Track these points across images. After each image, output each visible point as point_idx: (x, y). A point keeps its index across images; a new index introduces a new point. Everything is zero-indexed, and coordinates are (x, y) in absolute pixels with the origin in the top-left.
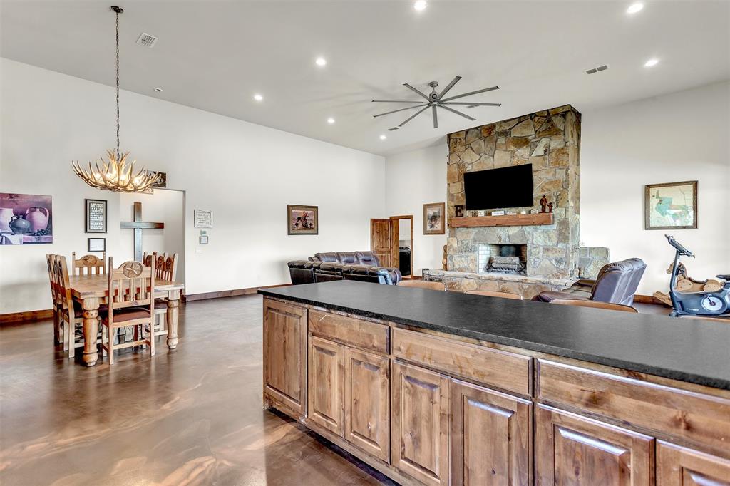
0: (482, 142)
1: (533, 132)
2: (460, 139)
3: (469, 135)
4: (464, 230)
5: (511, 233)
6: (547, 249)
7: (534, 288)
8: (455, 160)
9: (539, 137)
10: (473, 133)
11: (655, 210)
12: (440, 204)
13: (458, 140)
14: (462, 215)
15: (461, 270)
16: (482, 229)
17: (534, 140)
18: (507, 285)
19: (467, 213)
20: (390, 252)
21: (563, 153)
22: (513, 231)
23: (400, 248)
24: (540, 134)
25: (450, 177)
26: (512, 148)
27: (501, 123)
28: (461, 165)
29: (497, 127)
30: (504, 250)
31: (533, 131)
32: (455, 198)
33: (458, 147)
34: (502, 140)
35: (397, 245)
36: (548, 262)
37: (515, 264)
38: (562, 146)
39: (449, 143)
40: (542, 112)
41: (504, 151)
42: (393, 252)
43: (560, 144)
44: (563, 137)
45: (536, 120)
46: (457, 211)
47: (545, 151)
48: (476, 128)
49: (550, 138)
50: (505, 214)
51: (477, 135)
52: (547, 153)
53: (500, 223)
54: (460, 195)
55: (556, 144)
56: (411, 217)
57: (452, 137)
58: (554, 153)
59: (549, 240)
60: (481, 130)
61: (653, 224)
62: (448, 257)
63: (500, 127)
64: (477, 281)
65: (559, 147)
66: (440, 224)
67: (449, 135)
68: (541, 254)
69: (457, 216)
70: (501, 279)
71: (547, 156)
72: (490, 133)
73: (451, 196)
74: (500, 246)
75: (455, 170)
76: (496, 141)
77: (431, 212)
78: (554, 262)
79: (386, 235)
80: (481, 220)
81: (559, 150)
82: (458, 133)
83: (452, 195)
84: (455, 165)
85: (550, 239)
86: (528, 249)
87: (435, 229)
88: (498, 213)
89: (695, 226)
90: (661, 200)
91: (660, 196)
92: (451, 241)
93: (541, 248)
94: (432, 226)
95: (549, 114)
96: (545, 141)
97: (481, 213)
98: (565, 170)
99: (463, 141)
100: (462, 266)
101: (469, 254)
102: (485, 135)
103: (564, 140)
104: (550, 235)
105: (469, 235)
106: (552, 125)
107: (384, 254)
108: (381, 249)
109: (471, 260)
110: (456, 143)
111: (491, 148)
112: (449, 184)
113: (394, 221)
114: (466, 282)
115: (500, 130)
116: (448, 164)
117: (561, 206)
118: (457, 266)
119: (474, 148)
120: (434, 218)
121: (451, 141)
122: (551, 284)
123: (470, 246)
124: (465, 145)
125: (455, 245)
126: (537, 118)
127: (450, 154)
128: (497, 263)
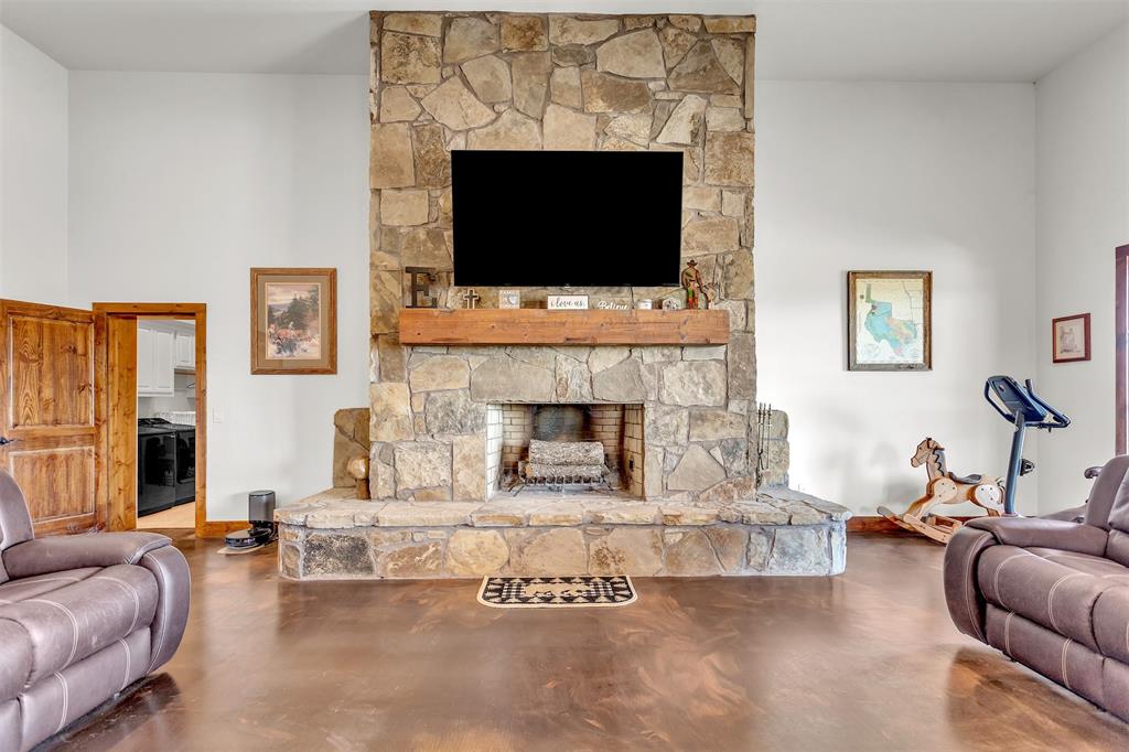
0: (501, 67)
1: (660, 72)
2: (422, 38)
3: (453, 33)
4: (438, 356)
5: (597, 367)
6: (698, 416)
7: (699, 539)
8: (400, 108)
9: (677, 89)
10: (468, 28)
11: (864, 328)
12: (318, 272)
13: (413, 40)
14: (435, 304)
15: (424, 494)
16: (501, 354)
17: (664, 96)
18: (614, 540)
19: (451, 297)
20: (93, 437)
21: (741, 148)
22: (605, 362)
23: (142, 422)
24: (682, 82)
25: (383, 168)
26: (599, 106)
27: (566, 19)
28: (425, 129)
29: (554, 30)
30: (546, 418)
31: (661, 68)
32: (404, 243)
33: (414, 66)
34: (567, 75)
35: (129, 414)
36: (701, 454)
37: (596, 463)
38: (738, 128)
39: (377, 44)
40: (685, 18)
41: (575, 110)
42: (108, 436)
43: (731, 122)
44: (740, 105)
45: (670, 38)
46: (414, 289)
47: (694, 135)
48: (482, 15)
49: (707, 96)
50: (592, 308)
51: (486, 42)
52: (699, 140)
53: (578, 333)
54: (422, 235)
55: (721, 117)
56: (193, 313)
57: (391, 24)
58: (717, 144)
59: (706, 391)
60: (499, 26)
61: (861, 358)
62: (374, 450)
63: (564, 31)
64: (511, 533)
65: (729, 129)
66: (317, 341)
67: (378, 18)
68: (684, 431)
69: (414, 305)
70: (596, 521)
71: (698, 150)
72: (530, 44)
73: (385, 236)
74: (537, 409)
75: (402, 146)
76: (550, 74)
77: (280, 297)
78: (717, 453)
79: (76, 374)
80: (508, 321)
81: (730, 138)
82: (414, 17)
83: (392, 231)
84: (403, 128)
85: (708, 388)
86: (650, 416)
87: (298, 354)
88: (568, 301)
89: (928, 364)
90: (874, 307)
91: (873, 297)
92: (385, 395)
93: (685, 414)
94: (288, 345)
95: (704, 28)
96: (693, 104)
97: (510, 298)
98: (743, 196)
99: (433, 49)
100: (429, 479)
101: (457, 439)
102: (515, 45)
103: (742, 111)
104: (709, 376)
105: (450, 376)
106: (713, 63)
107: (61, 450)
108: (41, 430)
109: (464, 458)
110: (405, 49)
111: (532, 95)
112: (377, 192)
113: (115, 324)
114: (467, 540)
115: (563, 41)
116: (375, 119)
117: (735, 297)
118: (409, 481)
119: (477, 80)
120: (296, 315)
121: (388, 40)
122: (748, 523)
123: (459, 412)
124: (442, 65)
125: (402, 408)
126: (671, 32)
127: (383, 84)
128: (541, 462)
